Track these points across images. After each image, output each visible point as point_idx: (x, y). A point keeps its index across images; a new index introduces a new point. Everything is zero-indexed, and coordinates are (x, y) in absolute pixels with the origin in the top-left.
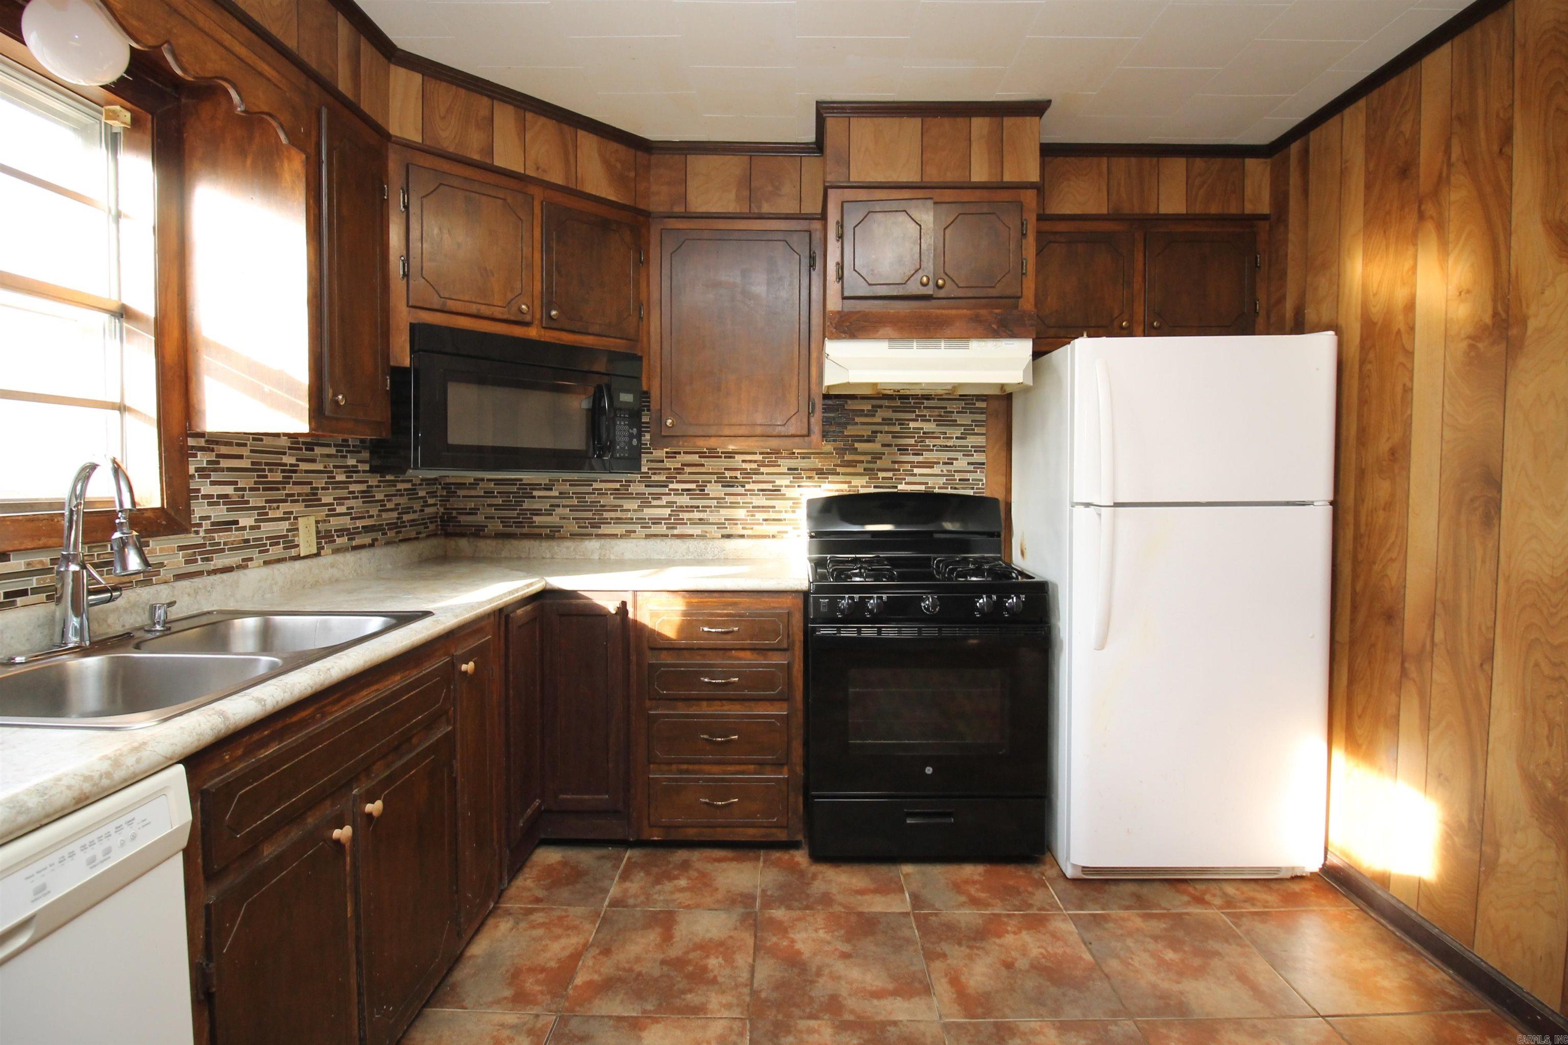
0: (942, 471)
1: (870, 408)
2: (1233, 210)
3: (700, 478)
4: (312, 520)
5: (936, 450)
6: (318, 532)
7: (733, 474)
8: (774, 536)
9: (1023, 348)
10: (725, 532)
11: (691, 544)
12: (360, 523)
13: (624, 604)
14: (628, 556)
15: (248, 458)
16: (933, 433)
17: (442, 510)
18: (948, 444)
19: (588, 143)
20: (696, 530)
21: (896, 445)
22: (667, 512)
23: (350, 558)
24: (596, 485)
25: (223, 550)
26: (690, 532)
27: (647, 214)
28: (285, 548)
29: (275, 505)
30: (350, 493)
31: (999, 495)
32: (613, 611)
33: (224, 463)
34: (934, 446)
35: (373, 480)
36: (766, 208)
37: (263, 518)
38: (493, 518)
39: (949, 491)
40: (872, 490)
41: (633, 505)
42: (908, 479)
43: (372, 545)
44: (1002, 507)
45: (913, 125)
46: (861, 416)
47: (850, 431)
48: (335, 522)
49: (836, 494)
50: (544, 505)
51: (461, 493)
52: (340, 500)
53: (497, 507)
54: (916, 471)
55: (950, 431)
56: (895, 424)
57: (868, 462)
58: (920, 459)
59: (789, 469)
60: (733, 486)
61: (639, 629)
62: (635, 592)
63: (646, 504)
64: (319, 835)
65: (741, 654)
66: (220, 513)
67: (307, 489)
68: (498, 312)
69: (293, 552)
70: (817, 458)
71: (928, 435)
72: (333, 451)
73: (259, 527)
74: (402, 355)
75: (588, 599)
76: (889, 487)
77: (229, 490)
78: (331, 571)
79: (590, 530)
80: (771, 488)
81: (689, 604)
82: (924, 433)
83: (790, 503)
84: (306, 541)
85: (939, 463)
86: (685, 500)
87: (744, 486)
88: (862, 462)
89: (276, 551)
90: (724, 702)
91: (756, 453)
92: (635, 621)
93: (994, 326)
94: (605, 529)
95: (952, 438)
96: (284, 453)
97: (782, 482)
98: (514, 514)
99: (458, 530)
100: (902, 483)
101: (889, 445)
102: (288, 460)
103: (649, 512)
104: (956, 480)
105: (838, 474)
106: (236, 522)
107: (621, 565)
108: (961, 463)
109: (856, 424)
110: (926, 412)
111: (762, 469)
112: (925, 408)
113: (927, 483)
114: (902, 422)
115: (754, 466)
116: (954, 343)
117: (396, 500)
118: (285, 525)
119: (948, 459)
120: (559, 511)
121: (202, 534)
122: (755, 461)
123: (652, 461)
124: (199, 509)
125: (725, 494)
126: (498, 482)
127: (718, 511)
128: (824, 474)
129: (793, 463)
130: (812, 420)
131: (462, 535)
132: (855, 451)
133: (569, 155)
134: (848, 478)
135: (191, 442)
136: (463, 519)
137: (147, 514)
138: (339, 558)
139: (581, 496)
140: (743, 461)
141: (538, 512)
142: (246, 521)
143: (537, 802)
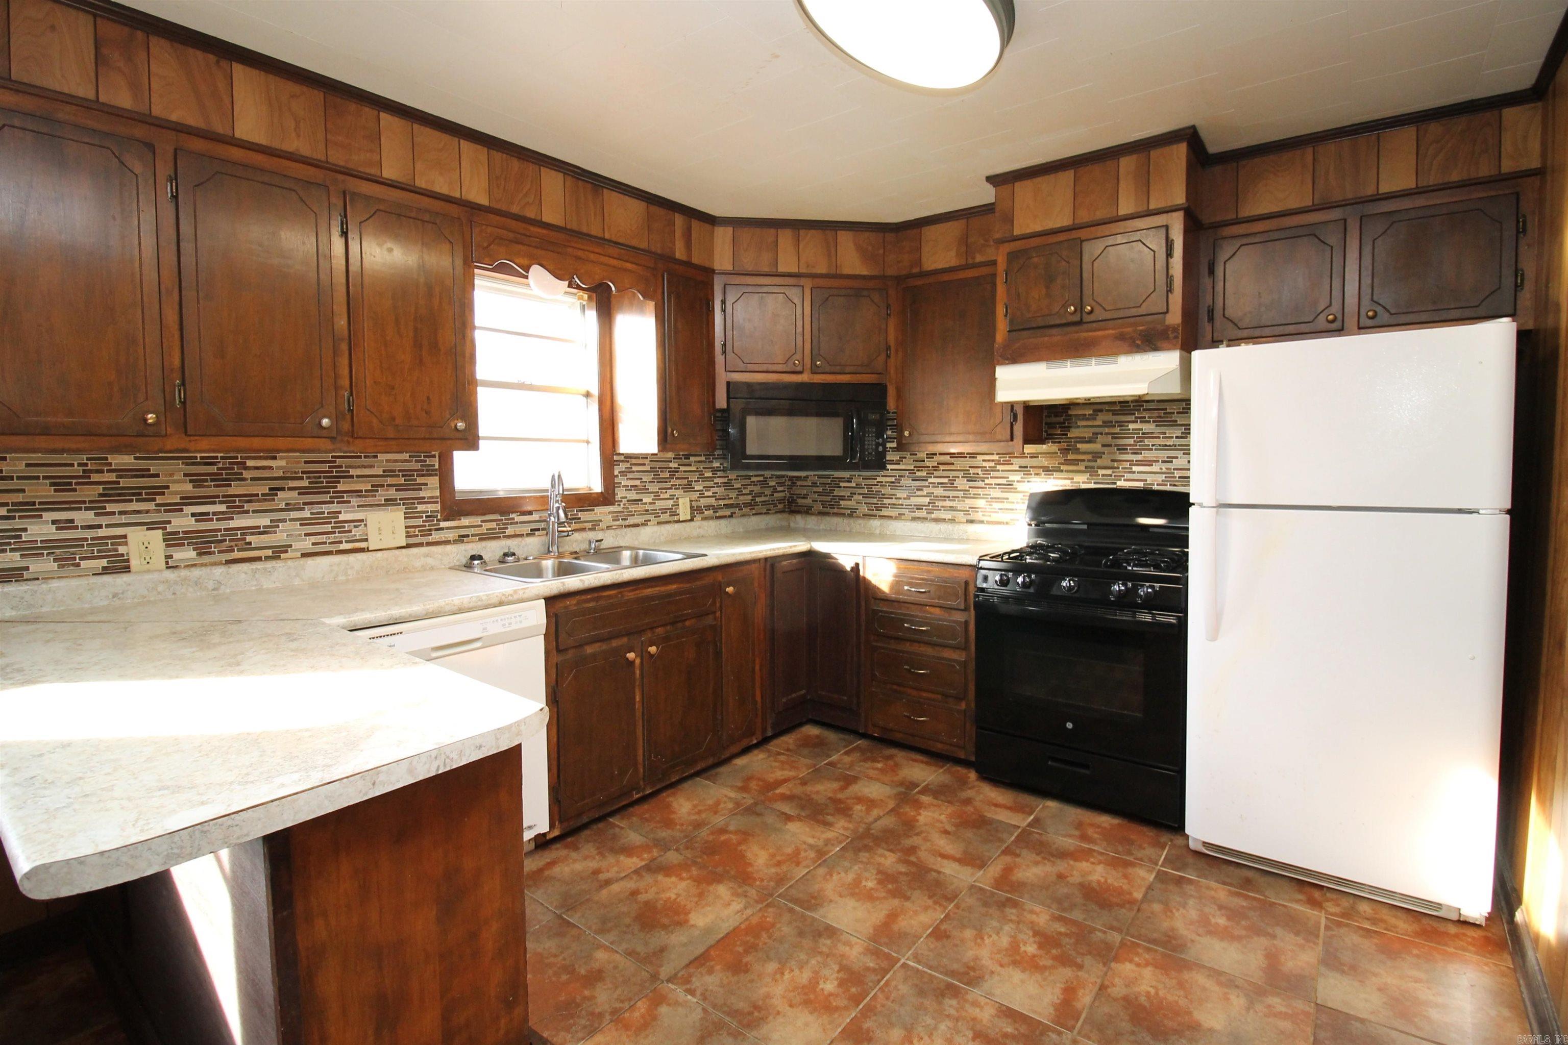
0: (1161, 469)
1: (1091, 412)
4: (688, 499)
5: (1155, 450)
6: (691, 507)
7: (976, 471)
8: (1007, 523)
10: (969, 517)
12: (722, 503)
15: (648, 465)
16: (1152, 433)
17: (788, 495)
18: (1168, 444)
20: (948, 515)
21: (1116, 445)
22: (927, 500)
23: (713, 524)
24: (879, 479)
25: (634, 515)
28: (670, 516)
29: (664, 491)
30: (715, 483)
32: (848, 569)
33: (635, 468)
34: (1153, 445)
35: (732, 475)
37: (657, 497)
38: (817, 501)
39: (1168, 488)
40: (1092, 486)
42: (1127, 476)
43: (731, 516)
46: (1083, 419)
48: (703, 502)
49: (1060, 488)
50: (846, 493)
51: (799, 483)
52: (708, 488)
53: (820, 494)
54: (1135, 468)
55: (1170, 431)
56: (1115, 426)
57: (1089, 461)
58: (1139, 457)
59: (1020, 467)
60: (975, 481)
64: (620, 653)
65: (932, 610)
66: (633, 495)
67: (685, 482)
68: (780, 368)
69: (676, 518)
70: (1044, 457)
72: (703, 458)
73: (655, 503)
74: (721, 402)
75: (836, 559)
76: (1108, 483)
77: (637, 483)
78: (698, 530)
79: (875, 512)
80: (1005, 483)
81: (898, 568)
82: (1143, 434)
84: (684, 512)
85: (1158, 461)
86: (939, 491)
87: (984, 481)
88: (1084, 460)
89: (665, 517)
90: (922, 645)
91: (993, 454)
93: (1138, 342)
94: (884, 512)
95: (1172, 437)
96: (671, 462)
98: (829, 498)
99: (797, 509)
100: (1121, 480)
101: (1110, 446)
102: (673, 465)
104: (1176, 477)
105: (1062, 471)
106: (641, 500)
109: (1078, 427)
110: (1146, 415)
111: (999, 467)
112: (1144, 410)
113: (1146, 480)
114: (1121, 424)
115: (992, 464)
117: (750, 488)
118: (671, 502)
119: (1168, 457)
120: (855, 497)
121: (622, 506)
122: (993, 461)
123: (916, 461)
124: (620, 493)
125: (970, 487)
126: (820, 477)
127: (964, 501)
128: (1050, 471)
129: (1023, 462)
130: (1015, 428)
132: (1077, 451)
133: (831, 250)
134: (1070, 475)
135: (615, 458)
136: (800, 501)
137: (593, 495)
138: (705, 523)
139: (869, 486)
140: (984, 461)
141: (842, 498)
142: (647, 499)
143: (803, 692)
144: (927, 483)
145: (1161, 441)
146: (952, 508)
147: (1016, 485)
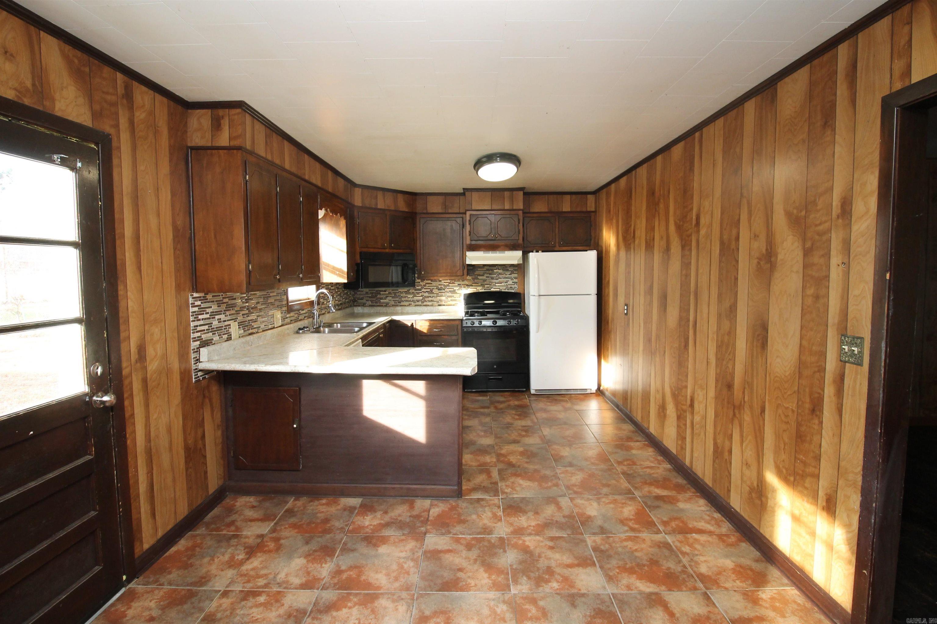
2: (584, 210)
3: (431, 288)
9: (519, 253)
11: (429, 308)
13: (412, 323)
14: (410, 311)
19: (400, 196)
20: (430, 303)
22: (421, 298)
24: (399, 290)
26: (428, 304)
27: (416, 213)
31: (522, 292)
36: (450, 211)
39: (507, 291)
40: (483, 291)
41: (411, 296)
44: (522, 296)
45: (489, 194)
47: (477, 273)
53: (370, 297)
54: (496, 285)
61: (417, 330)
62: (415, 320)
63: (415, 296)
71: (500, 274)
79: (398, 304)
81: (430, 323)
83: (459, 295)
86: (427, 294)
92: (416, 328)
97: (456, 288)
103: (415, 298)
107: (408, 314)
108: (510, 282)
111: (450, 285)
115: (448, 284)
116: (501, 252)
129: (459, 283)
131: (359, 306)
134: (476, 287)
144: (421, 291)
145: (504, 276)
146: (432, 301)
147: (457, 291)
